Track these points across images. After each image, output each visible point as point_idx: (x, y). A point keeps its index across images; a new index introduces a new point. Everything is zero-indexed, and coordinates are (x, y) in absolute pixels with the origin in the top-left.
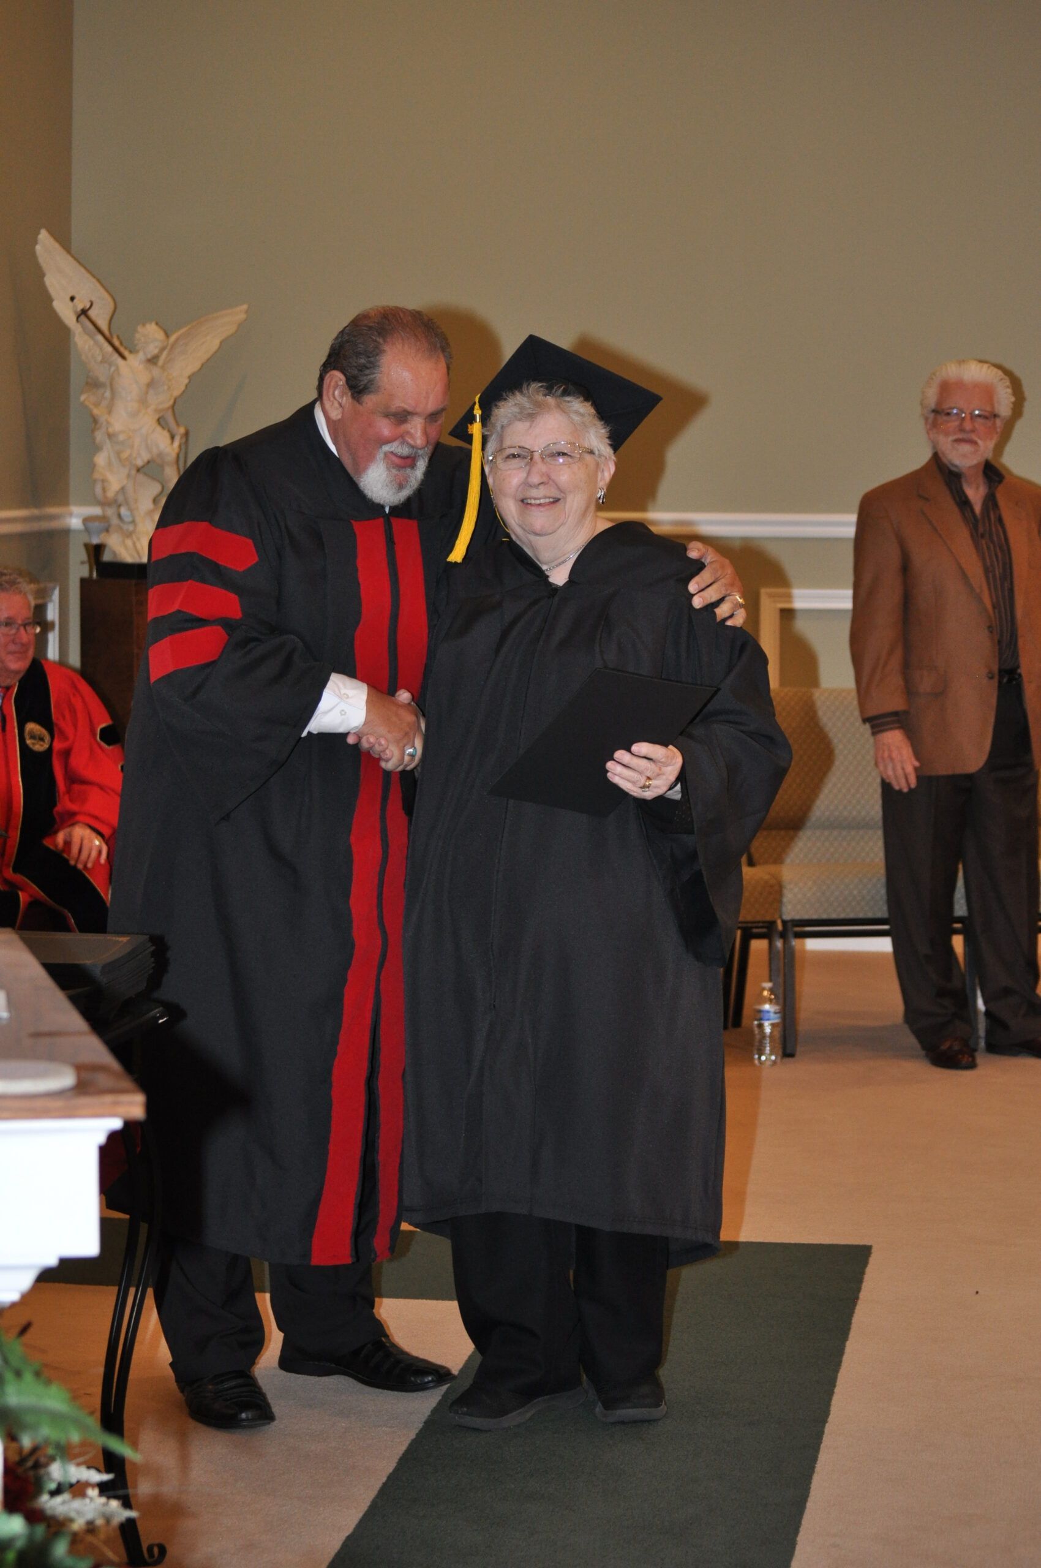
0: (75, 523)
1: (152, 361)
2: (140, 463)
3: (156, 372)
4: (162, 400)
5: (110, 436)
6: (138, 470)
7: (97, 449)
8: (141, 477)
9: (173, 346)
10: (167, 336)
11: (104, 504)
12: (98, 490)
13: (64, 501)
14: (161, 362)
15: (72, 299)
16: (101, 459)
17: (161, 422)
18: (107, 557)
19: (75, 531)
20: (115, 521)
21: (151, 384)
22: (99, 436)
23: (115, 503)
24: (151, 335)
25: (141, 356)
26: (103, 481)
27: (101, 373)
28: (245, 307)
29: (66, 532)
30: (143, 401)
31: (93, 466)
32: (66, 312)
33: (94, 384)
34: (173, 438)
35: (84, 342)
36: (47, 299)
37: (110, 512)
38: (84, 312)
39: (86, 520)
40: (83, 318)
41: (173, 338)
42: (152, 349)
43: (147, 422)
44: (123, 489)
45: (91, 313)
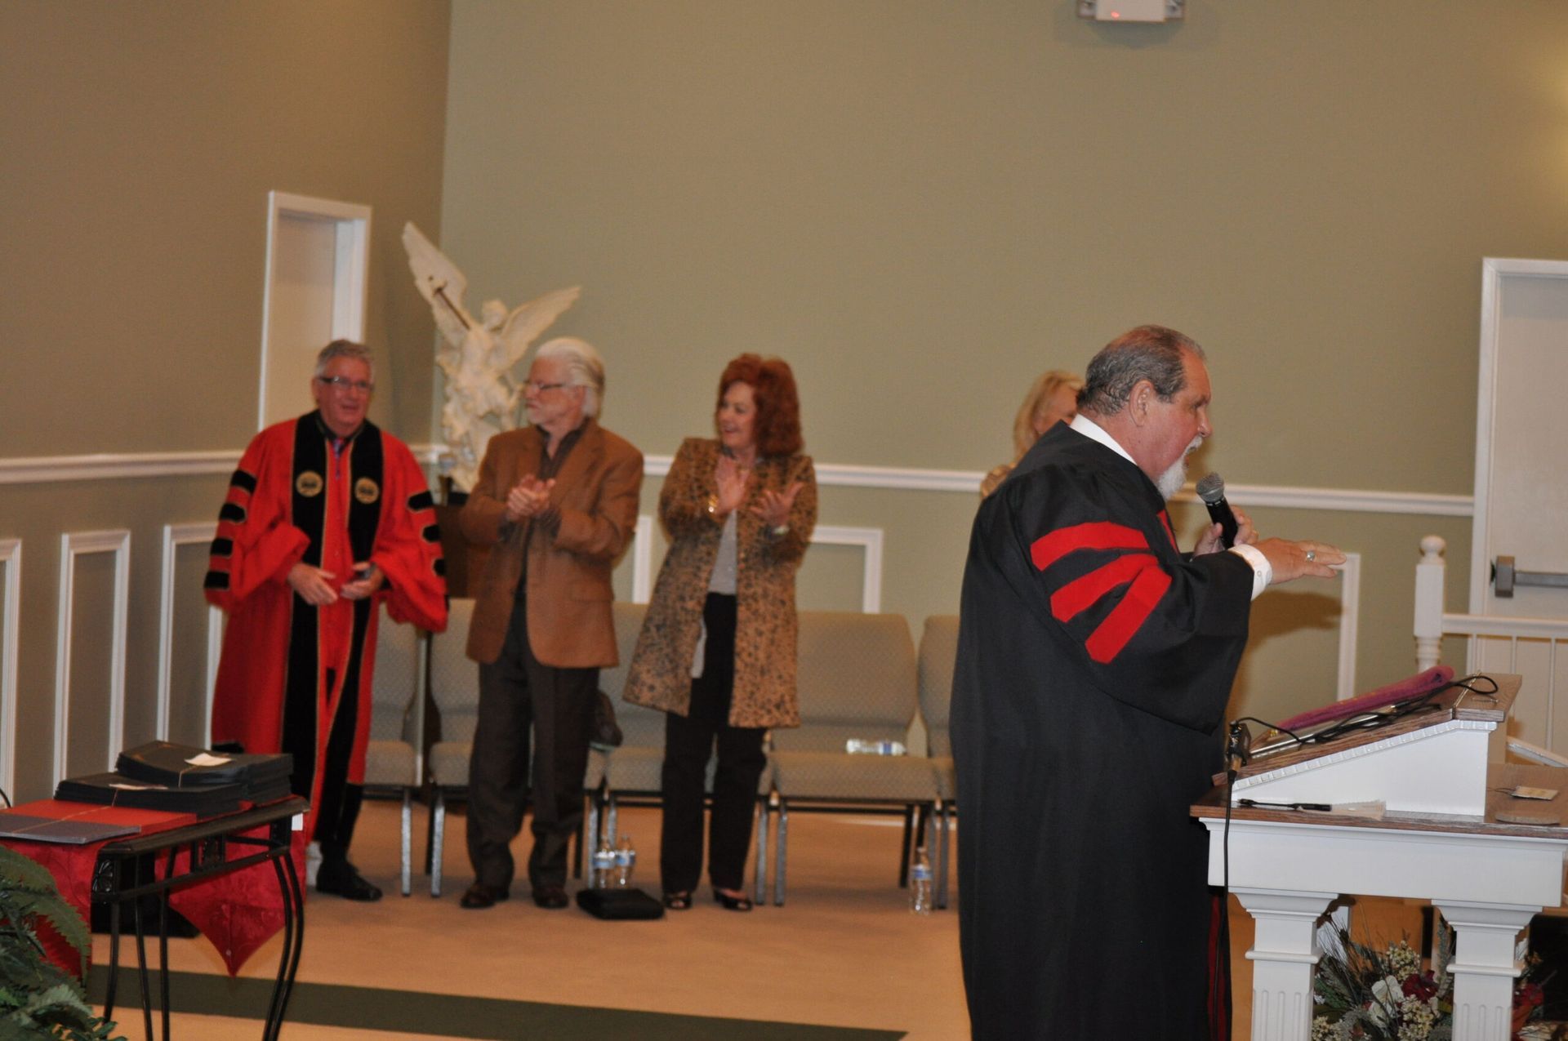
0: (433, 458)
1: (497, 330)
2: (481, 412)
3: (498, 339)
4: (501, 363)
5: (458, 391)
6: (482, 418)
7: (447, 399)
8: (483, 424)
9: (515, 319)
10: (510, 310)
11: (451, 444)
12: (446, 433)
13: (425, 439)
14: (504, 331)
15: (431, 279)
16: (449, 409)
17: (502, 380)
18: (455, 488)
19: (434, 465)
20: (460, 459)
21: (495, 349)
22: (449, 390)
23: (459, 444)
24: (496, 309)
25: (486, 326)
26: (451, 427)
27: (453, 339)
28: (577, 288)
29: (428, 465)
30: (486, 362)
31: (443, 414)
32: (426, 290)
33: (448, 347)
34: (511, 391)
35: (441, 314)
36: (410, 278)
37: (456, 451)
38: (439, 291)
39: (442, 457)
40: (439, 296)
41: (515, 312)
42: (496, 322)
43: (489, 380)
44: (467, 434)
45: (447, 292)
